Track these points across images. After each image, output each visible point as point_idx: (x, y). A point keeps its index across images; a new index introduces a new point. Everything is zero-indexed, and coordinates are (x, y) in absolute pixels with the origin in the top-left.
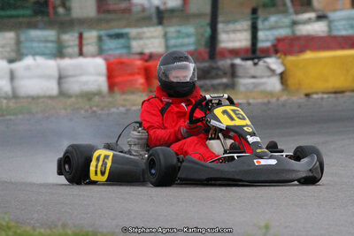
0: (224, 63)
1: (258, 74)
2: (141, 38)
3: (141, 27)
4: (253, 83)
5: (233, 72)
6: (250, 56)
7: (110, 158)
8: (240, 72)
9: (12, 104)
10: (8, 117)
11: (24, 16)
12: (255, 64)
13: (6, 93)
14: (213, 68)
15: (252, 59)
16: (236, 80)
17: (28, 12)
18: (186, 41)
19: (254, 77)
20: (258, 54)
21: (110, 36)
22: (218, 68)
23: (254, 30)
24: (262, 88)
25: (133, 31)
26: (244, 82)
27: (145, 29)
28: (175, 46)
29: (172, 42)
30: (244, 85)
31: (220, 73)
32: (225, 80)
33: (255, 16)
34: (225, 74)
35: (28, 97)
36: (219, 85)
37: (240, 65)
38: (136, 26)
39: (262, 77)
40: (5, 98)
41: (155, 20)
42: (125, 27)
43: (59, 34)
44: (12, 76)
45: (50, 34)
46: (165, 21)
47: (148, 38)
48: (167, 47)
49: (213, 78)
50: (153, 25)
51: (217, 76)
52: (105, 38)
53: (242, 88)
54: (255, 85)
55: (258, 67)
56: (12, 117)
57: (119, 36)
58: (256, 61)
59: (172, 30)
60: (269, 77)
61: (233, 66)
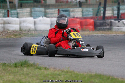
0: (108, 21)
1: (119, 25)
2: (74, 12)
3: (74, 8)
4: (118, 28)
5: (111, 24)
6: (117, 19)
7: (37, 47)
8: (113, 24)
9: (36, 33)
10: (35, 37)
11: (31, 3)
12: (119, 22)
13: (33, 29)
14: (104, 23)
15: (118, 20)
16: (112, 27)
17: (32, 2)
18: (90, 13)
19: (118, 26)
20: (120, 18)
21: (63, 11)
22: (106, 23)
23: (119, 10)
24: (121, 30)
25: (71, 9)
26: (115, 28)
27: (75, 9)
28: (86, 15)
29: (85, 13)
30: (115, 29)
31: (107, 24)
32: (108, 27)
33: (119, 5)
34: (108, 25)
35: (40, 31)
36: (106, 28)
37: (114, 22)
38: (72, 8)
39: (121, 26)
40: (33, 31)
41: (78, 6)
42: (68, 8)
43: (45, 9)
44: (35, 23)
45: (42, 9)
46: (82, 6)
47: (76, 12)
48: (83, 15)
49: (104, 26)
50: (78, 8)
51: (105, 26)
52: (61, 11)
53: (114, 30)
54: (118, 29)
55: (119, 23)
56: (37, 37)
57: (66, 11)
58: (119, 21)
59: (85, 9)
60: (123, 26)
61: (111, 22)
